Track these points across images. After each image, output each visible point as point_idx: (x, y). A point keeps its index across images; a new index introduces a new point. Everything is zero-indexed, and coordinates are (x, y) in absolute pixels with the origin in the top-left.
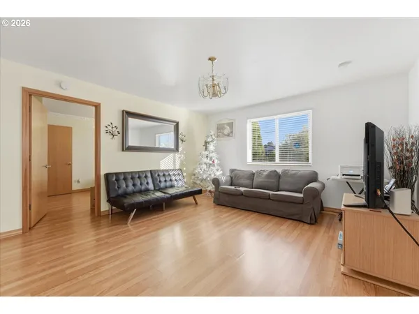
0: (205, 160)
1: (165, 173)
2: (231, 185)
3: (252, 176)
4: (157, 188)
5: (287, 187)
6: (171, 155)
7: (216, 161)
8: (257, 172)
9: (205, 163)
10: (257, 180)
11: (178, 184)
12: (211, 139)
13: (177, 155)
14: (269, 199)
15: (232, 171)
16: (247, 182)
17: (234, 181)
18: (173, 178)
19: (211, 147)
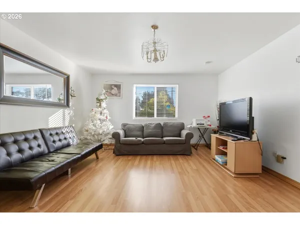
0: (98, 116)
1: (58, 132)
2: (125, 137)
3: (142, 128)
4: (52, 150)
5: (169, 134)
6: (61, 110)
7: (109, 117)
8: (146, 125)
9: (99, 119)
10: (146, 131)
11: (73, 141)
12: (104, 97)
13: (67, 111)
14: (164, 143)
15: (124, 125)
16: (139, 133)
17: (127, 134)
18: (68, 136)
19: (104, 104)
